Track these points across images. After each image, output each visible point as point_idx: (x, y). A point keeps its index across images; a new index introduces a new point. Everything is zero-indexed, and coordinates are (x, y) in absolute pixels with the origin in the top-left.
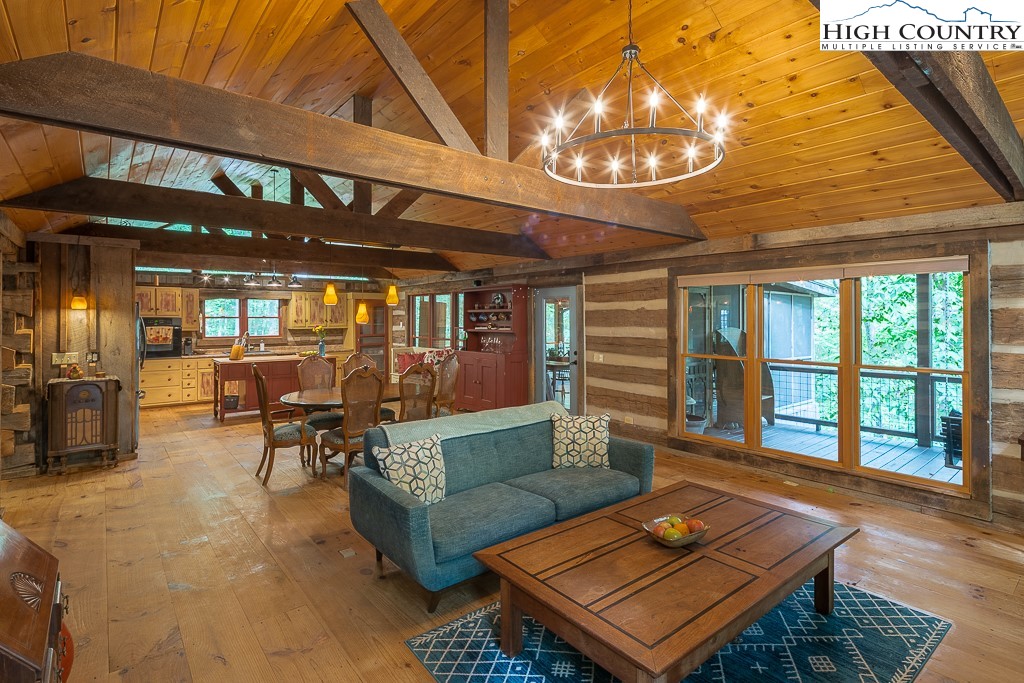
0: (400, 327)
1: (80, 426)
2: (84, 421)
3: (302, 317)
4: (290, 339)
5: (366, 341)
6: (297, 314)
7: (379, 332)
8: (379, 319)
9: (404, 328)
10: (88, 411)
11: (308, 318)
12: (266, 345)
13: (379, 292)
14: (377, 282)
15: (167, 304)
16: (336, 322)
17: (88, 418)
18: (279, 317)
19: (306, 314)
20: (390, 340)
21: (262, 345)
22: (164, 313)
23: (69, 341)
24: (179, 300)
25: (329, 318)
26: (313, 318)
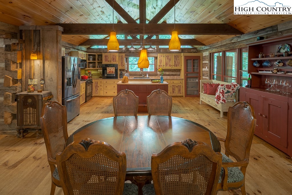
0: (206, 69)
1: (28, 115)
2: (30, 114)
3: (162, 64)
4: (158, 73)
5: (189, 75)
6: (160, 63)
7: (195, 71)
8: (196, 65)
9: (208, 70)
10: (31, 109)
11: (164, 64)
12: (149, 75)
13: (197, 53)
14: (196, 48)
15: (114, 59)
16: (176, 66)
17: (31, 112)
18: (154, 64)
19: (164, 63)
20: (201, 75)
21: (147, 75)
22: (113, 63)
23: (34, 74)
24: (117, 57)
25: (173, 65)
26: (166, 64)
